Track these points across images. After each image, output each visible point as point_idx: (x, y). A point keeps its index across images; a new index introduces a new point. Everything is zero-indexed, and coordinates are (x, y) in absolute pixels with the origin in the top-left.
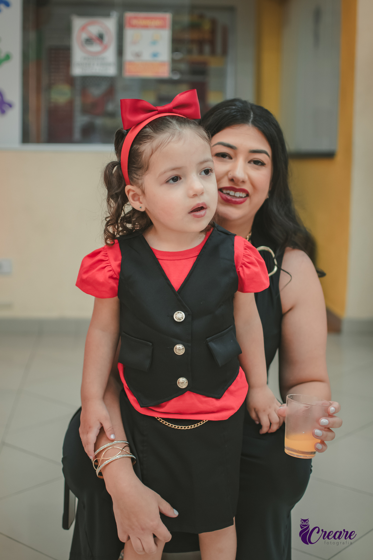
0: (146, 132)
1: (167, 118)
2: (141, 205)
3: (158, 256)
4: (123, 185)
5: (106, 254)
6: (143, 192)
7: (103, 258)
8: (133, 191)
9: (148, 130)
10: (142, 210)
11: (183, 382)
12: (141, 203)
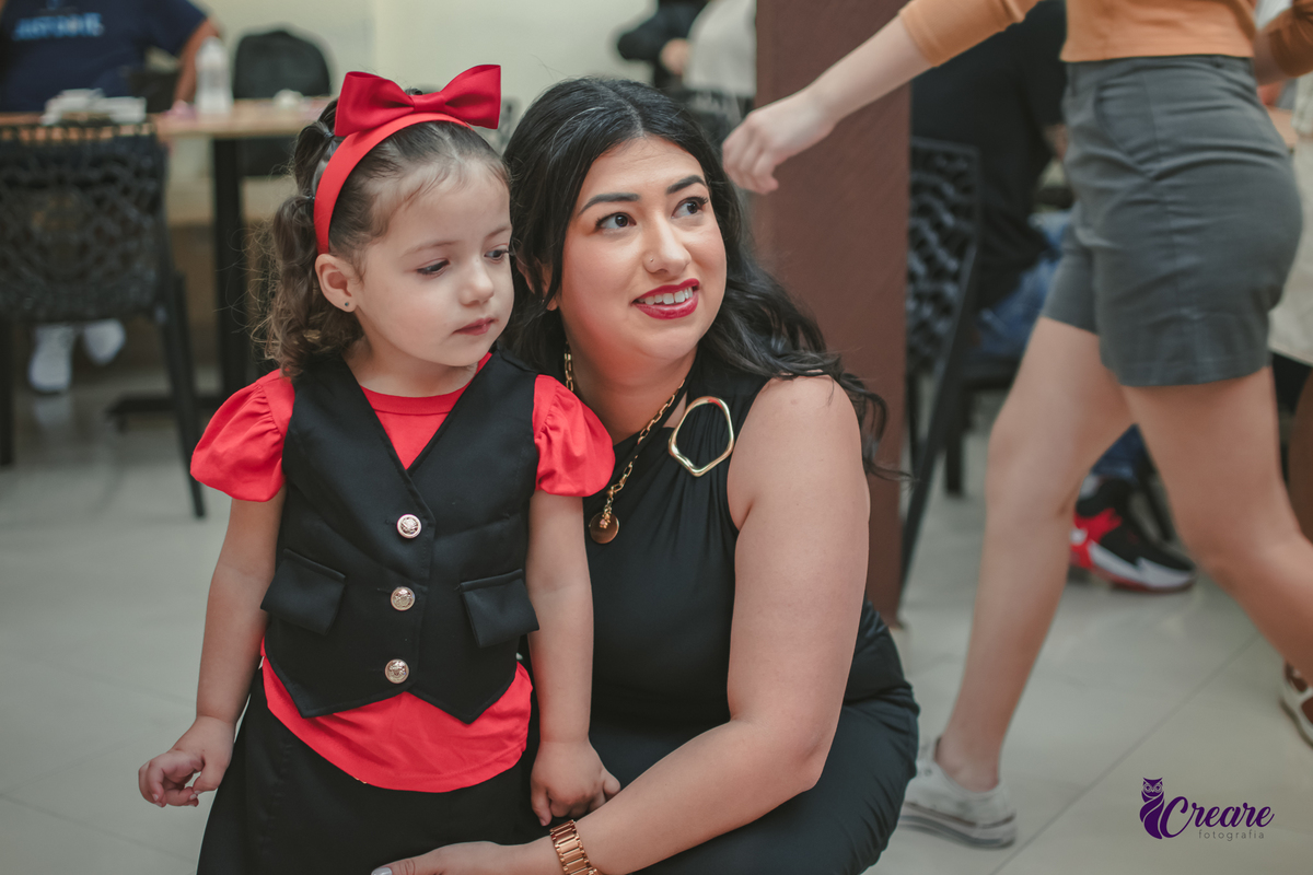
0: (385, 152)
1: (431, 126)
2: (348, 299)
3: (375, 405)
4: (312, 251)
5: (264, 398)
6: (360, 276)
7: (257, 408)
8: (334, 267)
9: (389, 147)
10: (349, 309)
11: (397, 670)
12: (348, 294)
